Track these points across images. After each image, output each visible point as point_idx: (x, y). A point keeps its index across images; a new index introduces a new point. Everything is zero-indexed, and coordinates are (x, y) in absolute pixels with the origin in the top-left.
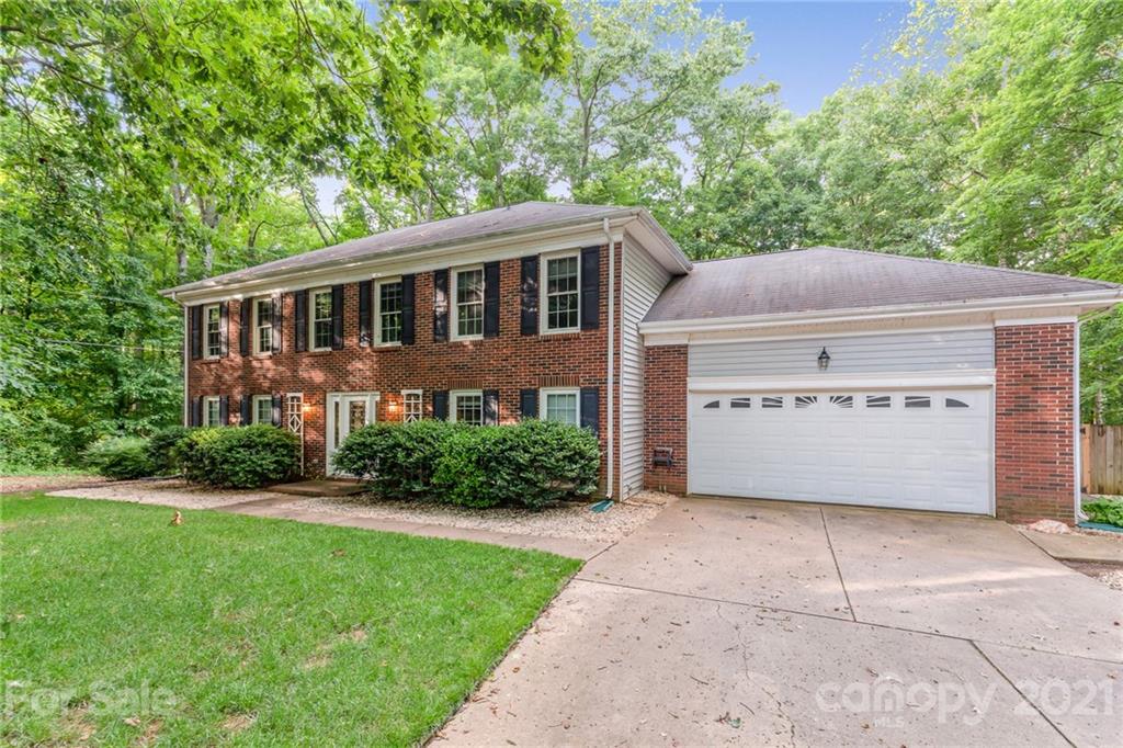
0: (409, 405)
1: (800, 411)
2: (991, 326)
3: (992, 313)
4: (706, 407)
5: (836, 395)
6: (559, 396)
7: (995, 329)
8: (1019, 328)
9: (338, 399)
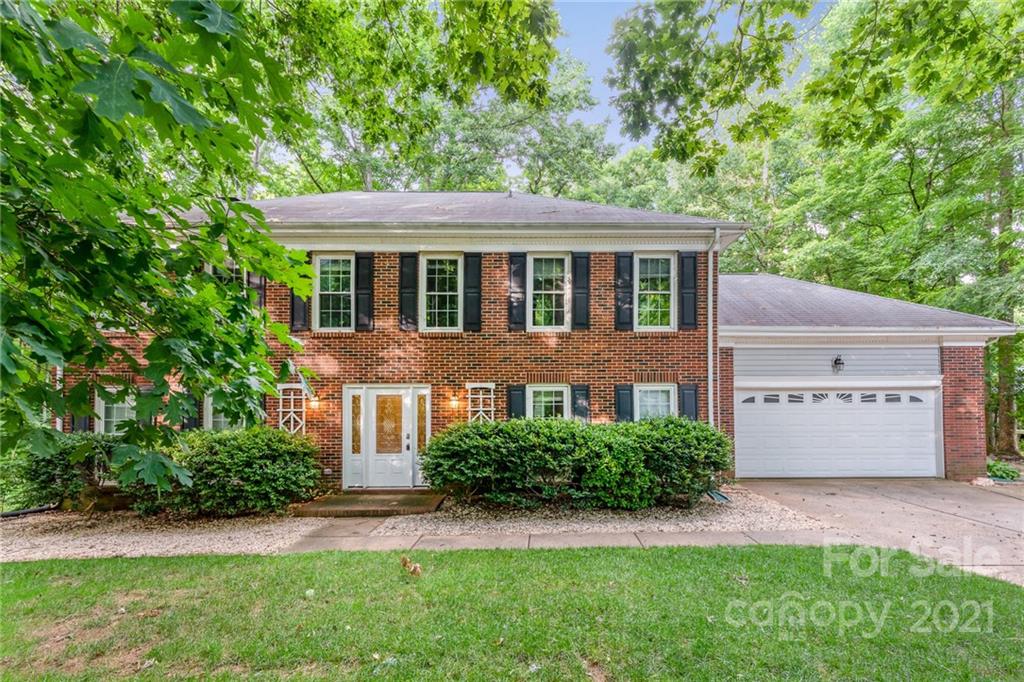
0: (474, 401)
1: (817, 406)
2: (938, 346)
3: (939, 337)
4: (744, 402)
5: (841, 392)
6: (652, 392)
7: (942, 348)
8: (956, 348)
9: (357, 392)
